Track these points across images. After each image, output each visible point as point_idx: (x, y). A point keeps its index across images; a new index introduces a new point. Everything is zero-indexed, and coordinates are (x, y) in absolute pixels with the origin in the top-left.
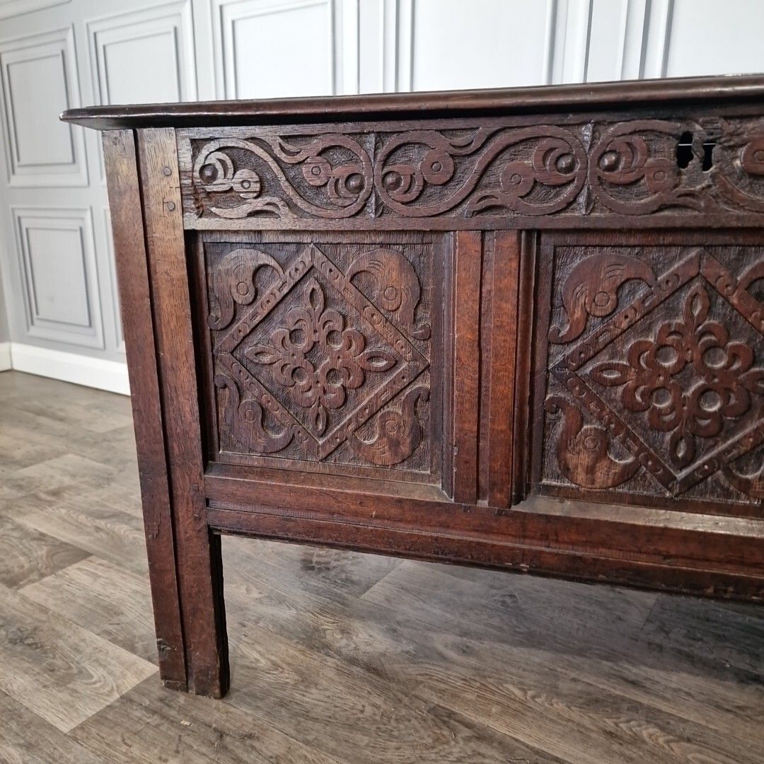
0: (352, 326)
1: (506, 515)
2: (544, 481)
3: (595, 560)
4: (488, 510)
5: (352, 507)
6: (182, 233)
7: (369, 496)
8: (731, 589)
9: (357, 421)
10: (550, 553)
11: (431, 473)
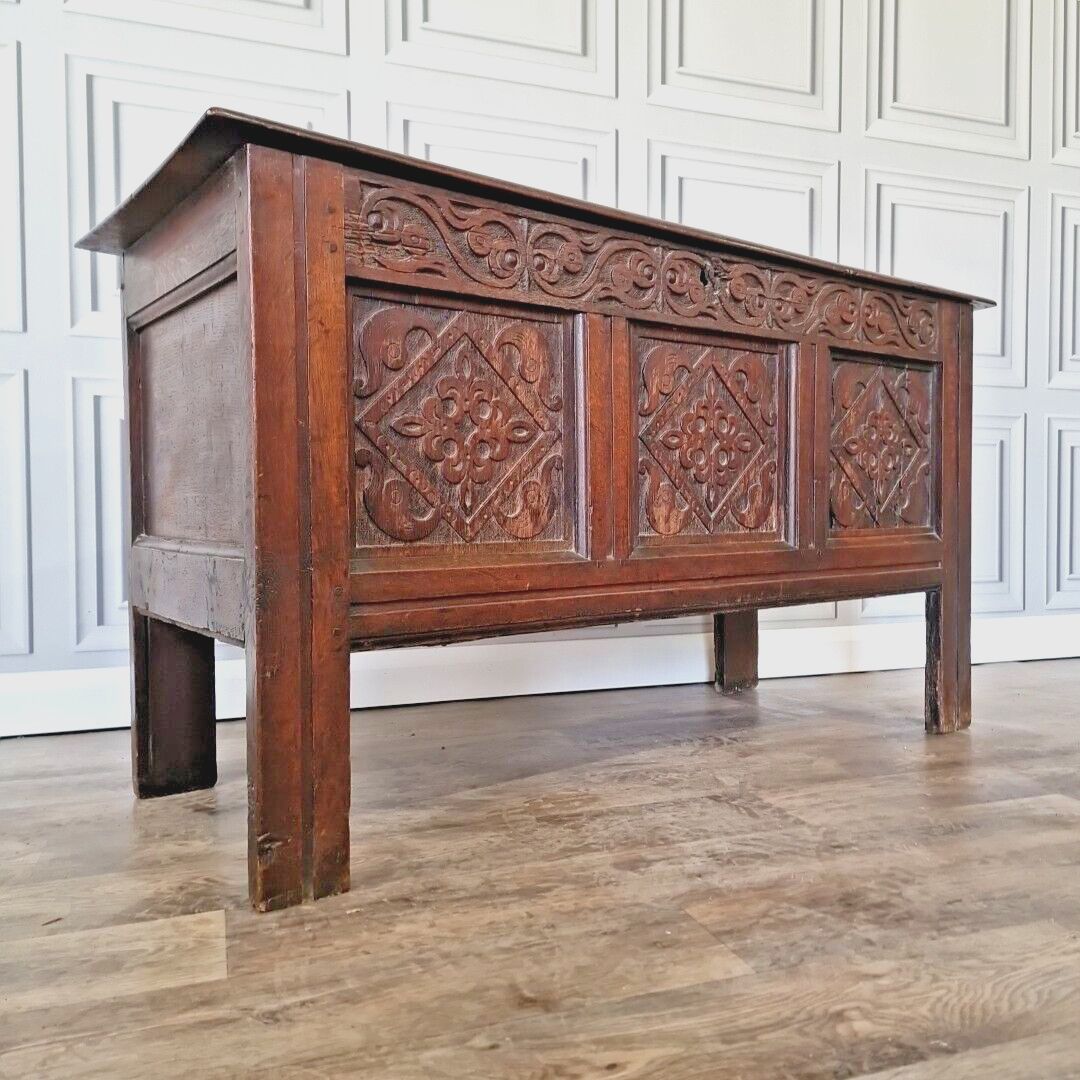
0: (496, 396)
1: (627, 565)
2: (640, 534)
3: (680, 591)
4: (615, 562)
5: (509, 582)
6: (344, 280)
7: (524, 568)
8: (749, 596)
9: (503, 494)
10: (655, 593)
11: (565, 539)
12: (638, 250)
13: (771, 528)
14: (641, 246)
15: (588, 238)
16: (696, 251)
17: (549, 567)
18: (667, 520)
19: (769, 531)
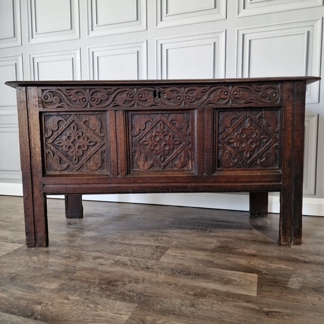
0: (84, 134)
1: (125, 178)
2: (134, 169)
4: (121, 178)
6: (38, 112)
7: (90, 178)
9: (86, 159)
11: (107, 170)
12: (127, 91)
13: (189, 168)
14: (128, 89)
15: (109, 91)
16: (151, 87)
17: (98, 178)
18: (144, 165)
19: (188, 169)
